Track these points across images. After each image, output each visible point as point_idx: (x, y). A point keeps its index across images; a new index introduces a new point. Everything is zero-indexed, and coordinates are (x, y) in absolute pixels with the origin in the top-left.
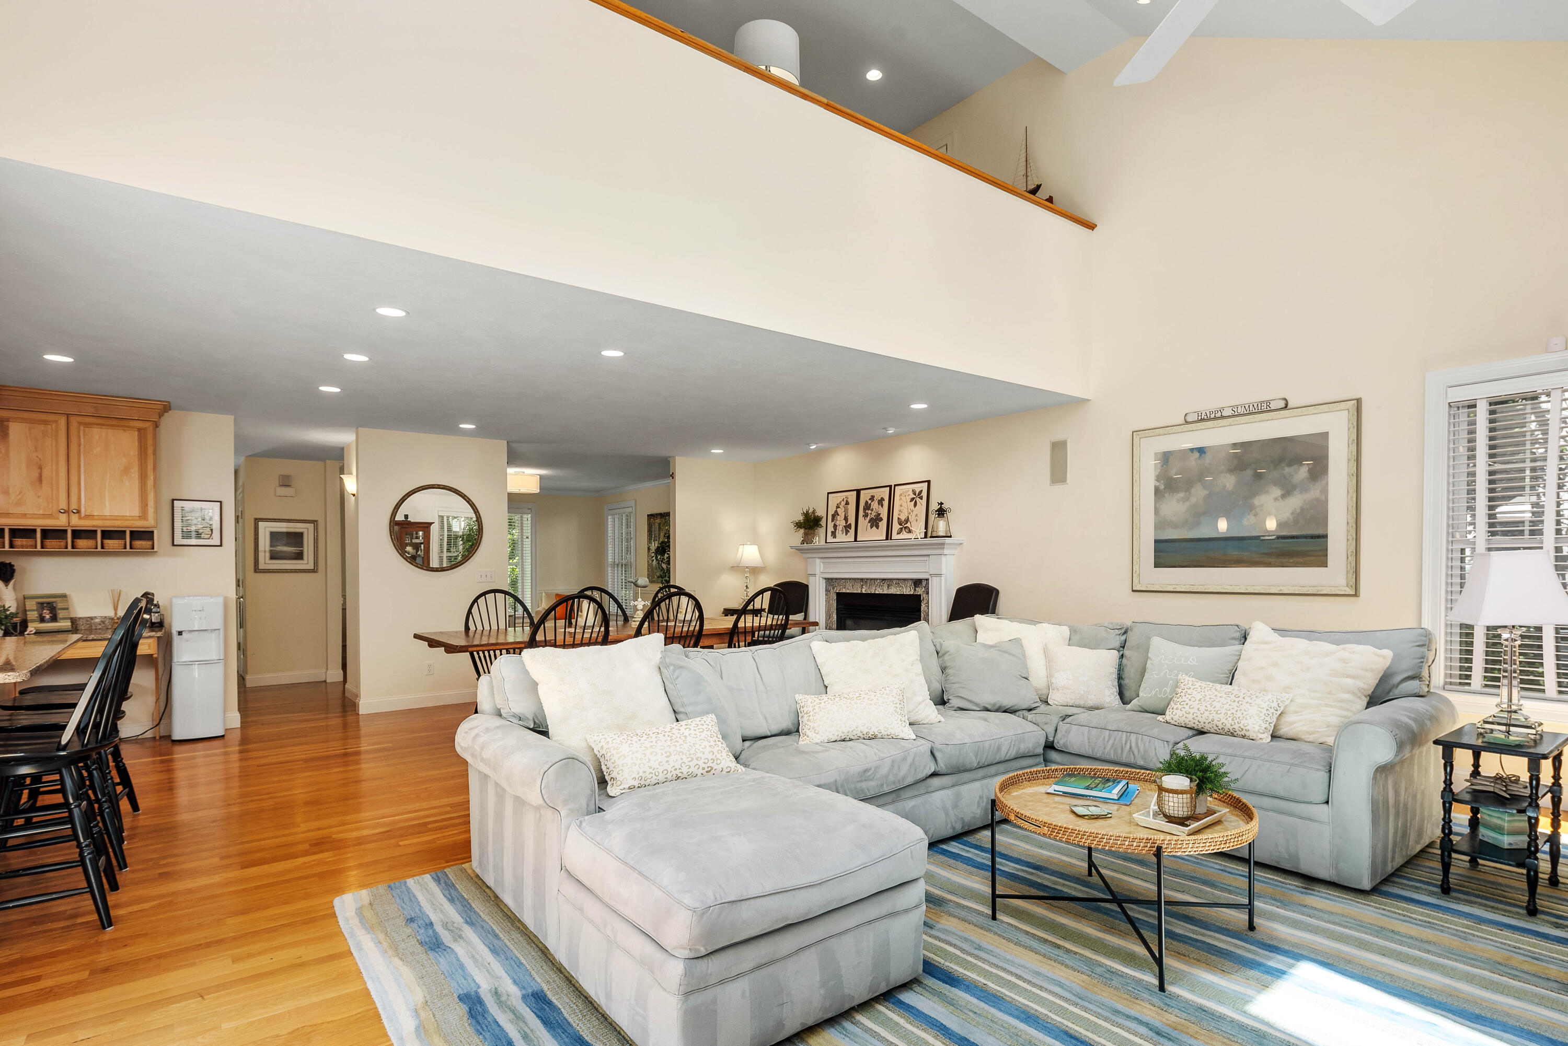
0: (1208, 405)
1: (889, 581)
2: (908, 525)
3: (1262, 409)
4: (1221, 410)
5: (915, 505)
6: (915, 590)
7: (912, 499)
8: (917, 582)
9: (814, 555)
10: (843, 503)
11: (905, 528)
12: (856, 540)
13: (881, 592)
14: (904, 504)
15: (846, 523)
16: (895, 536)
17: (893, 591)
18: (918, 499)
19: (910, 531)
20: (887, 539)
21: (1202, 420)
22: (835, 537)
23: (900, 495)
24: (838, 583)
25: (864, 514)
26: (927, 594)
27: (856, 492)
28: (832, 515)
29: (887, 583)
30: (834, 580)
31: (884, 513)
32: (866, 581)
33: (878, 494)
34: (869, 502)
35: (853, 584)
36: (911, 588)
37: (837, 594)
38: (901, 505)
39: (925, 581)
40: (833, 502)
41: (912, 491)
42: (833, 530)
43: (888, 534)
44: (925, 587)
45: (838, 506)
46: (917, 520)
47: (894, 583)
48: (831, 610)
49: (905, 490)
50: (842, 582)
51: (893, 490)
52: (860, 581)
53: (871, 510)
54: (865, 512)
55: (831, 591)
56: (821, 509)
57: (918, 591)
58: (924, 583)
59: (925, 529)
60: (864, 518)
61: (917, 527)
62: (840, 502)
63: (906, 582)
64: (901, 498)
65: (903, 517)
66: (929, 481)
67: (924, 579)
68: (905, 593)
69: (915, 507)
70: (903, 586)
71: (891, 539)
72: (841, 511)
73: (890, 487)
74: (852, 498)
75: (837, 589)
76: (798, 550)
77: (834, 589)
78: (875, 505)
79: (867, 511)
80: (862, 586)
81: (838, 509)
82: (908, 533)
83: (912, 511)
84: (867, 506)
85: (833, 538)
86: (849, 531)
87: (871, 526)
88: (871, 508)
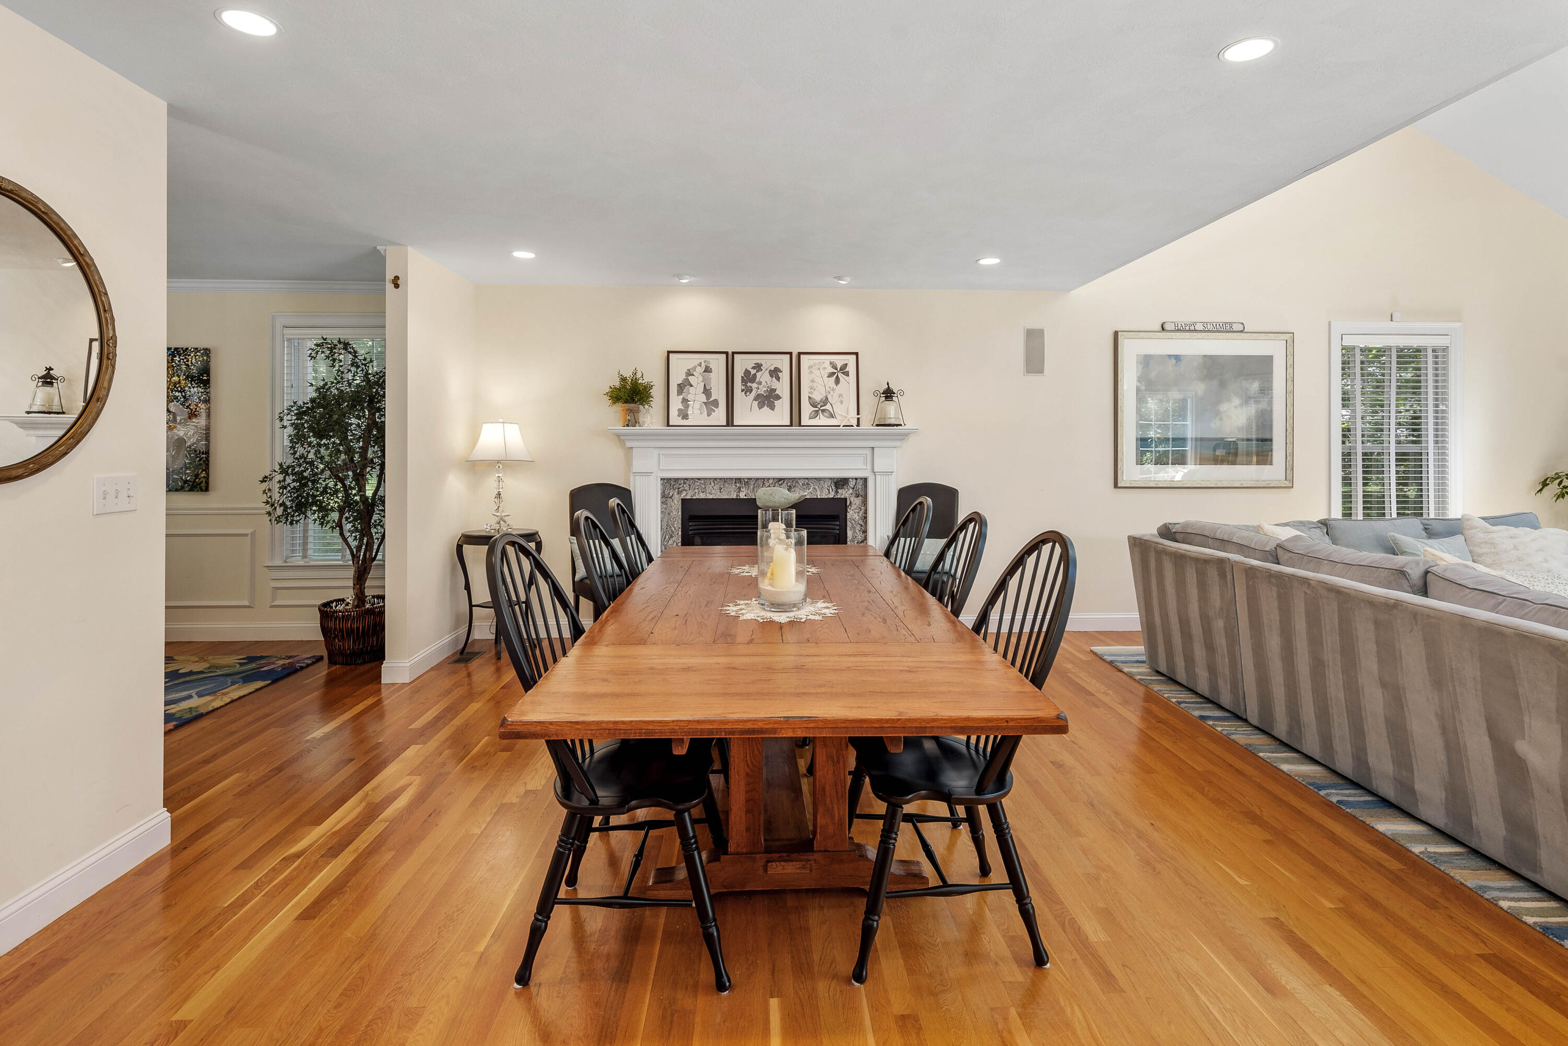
0: (1184, 318)
2: (828, 407)
3: (1225, 329)
4: (1194, 324)
5: (837, 381)
6: (837, 492)
7: (831, 375)
8: (841, 483)
9: (649, 444)
10: (700, 370)
11: (823, 411)
12: (730, 422)
14: (819, 380)
15: (708, 399)
16: (805, 420)
18: (840, 375)
19: (832, 416)
20: (791, 425)
21: (1179, 330)
22: (685, 416)
23: (810, 367)
24: (690, 485)
25: (744, 387)
26: (858, 497)
27: (724, 356)
28: (679, 385)
29: (787, 484)
30: (676, 480)
31: (783, 388)
32: (747, 482)
33: (769, 362)
34: (753, 372)
35: (722, 486)
36: (831, 490)
37: (684, 501)
38: (813, 381)
39: (855, 481)
40: (679, 366)
41: (831, 363)
42: (682, 408)
43: (795, 418)
44: (853, 488)
45: (689, 373)
46: (842, 402)
47: (801, 484)
48: (675, 526)
49: (817, 362)
50: (698, 484)
51: (796, 359)
52: (735, 483)
53: (757, 383)
54: (745, 385)
55: (671, 497)
56: (652, 376)
57: (843, 493)
58: (852, 483)
59: (858, 414)
60: (745, 393)
61: (844, 411)
62: (695, 368)
63: (822, 482)
64: (811, 372)
65: (818, 397)
66: (857, 354)
67: (852, 479)
68: (819, 497)
69: (839, 386)
70: (817, 487)
71: (800, 425)
72: (697, 381)
73: (791, 354)
74: (718, 363)
75: (684, 494)
76: (618, 436)
77: (678, 493)
78: (764, 377)
79: (749, 384)
80: (739, 488)
81: (690, 378)
82: (829, 418)
83: (833, 390)
84: (749, 378)
85: (683, 418)
86: (714, 411)
87: (760, 406)
88: (757, 380)
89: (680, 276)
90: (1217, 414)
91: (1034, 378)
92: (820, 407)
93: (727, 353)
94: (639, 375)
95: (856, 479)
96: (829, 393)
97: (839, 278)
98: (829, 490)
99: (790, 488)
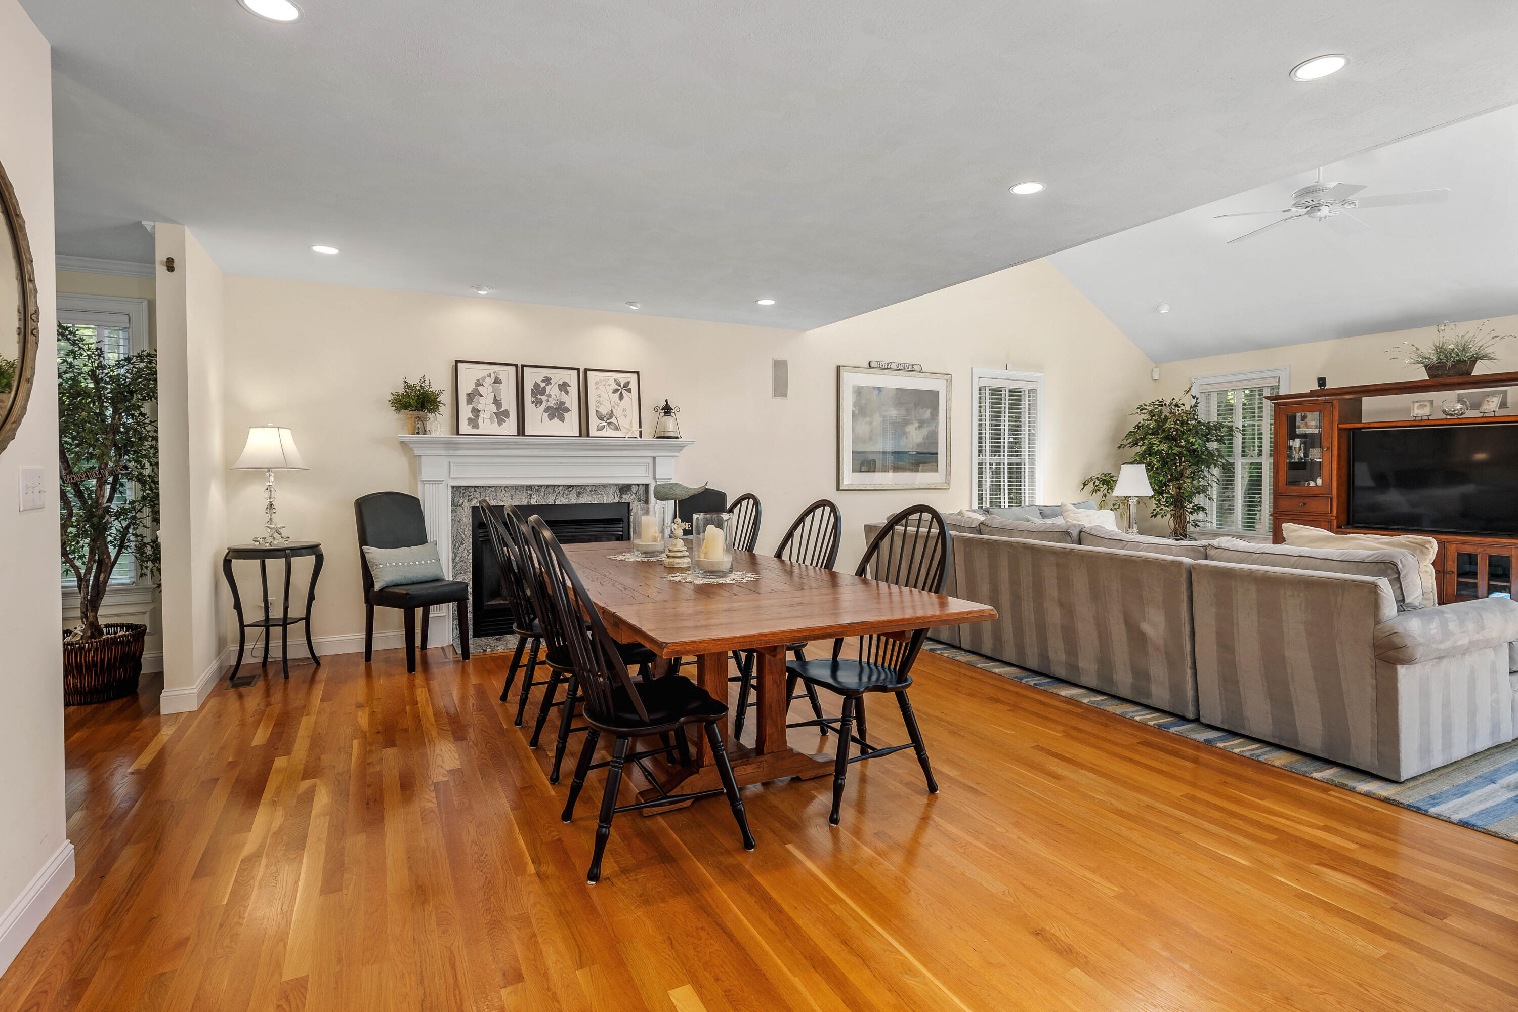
0: (884, 358)
1: (581, 489)
2: (613, 420)
3: (910, 369)
4: (890, 364)
5: (621, 397)
6: (621, 498)
7: (616, 391)
8: (625, 489)
9: (435, 452)
10: (490, 381)
11: (609, 423)
12: (521, 431)
14: (604, 395)
15: (498, 410)
16: (593, 432)
17: (584, 500)
18: (623, 391)
19: (617, 428)
20: (580, 436)
21: (880, 368)
22: (476, 426)
23: (597, 383)
24: (480, 493)
25: (534, 399)
26: (640, 501)
27: (514, 368)
28: (468, 395)
29: (576, 490)
30: (467, 488)
31: (572, 401)
32: (538, 489)
33: (558, 377)
34: (543, 385)
35: (513, 494)
36: (616, 496)
37: (474, 509)
38: (599, 396)
39: (637, 487)
40: (468, 377)
41: (615, 380)
42: (472, 417)
43: (584, 430)
44: (636, 494)
45: (479, 384)
46: (626, 416)
47: (589, 490)
48: (466, 533)
49: (603, 378)
50: (489, 492)
51: (583, 375)
52: (527, 490)
53: (547, 396)
54: (536, 398)
55: (461, 505)
56: (439, 383)
57: (627, 498)
58: (634, 489)
59: (640, 427)
60: (536, 405)
61: (628, 423)
62: (484, 379)
63: (608, 489)
64: (597, 388)
65: (604, 411)
66: (638, 373)
67: (635, 485)
68: (605, 502)
69: (623, 401)
70: (603, 493)
72: (486, 391)
73: (578, 370)
74: (508, 376)
75: (474, 502)
76: (403, 443)
77: (468, 501)
78: (553, 390)
79: (539, 397)
80: (531, 495)
81: (480, 388)
82: (614, 430)
83: (618, 405)
84: (538, 391)
85: (473, 427)
86: (505, 421)
87: (551, 418)
88: (547, 393)
89: (479, 288)
90: (904, 433)
91: (779, 401)
92: (607, 418)
93: (516, 366)
94: (427, 383)
95: (638, 485)
96: (614, 407)
97: (631, 304)
98: (614, 496)
99: (578, 495)
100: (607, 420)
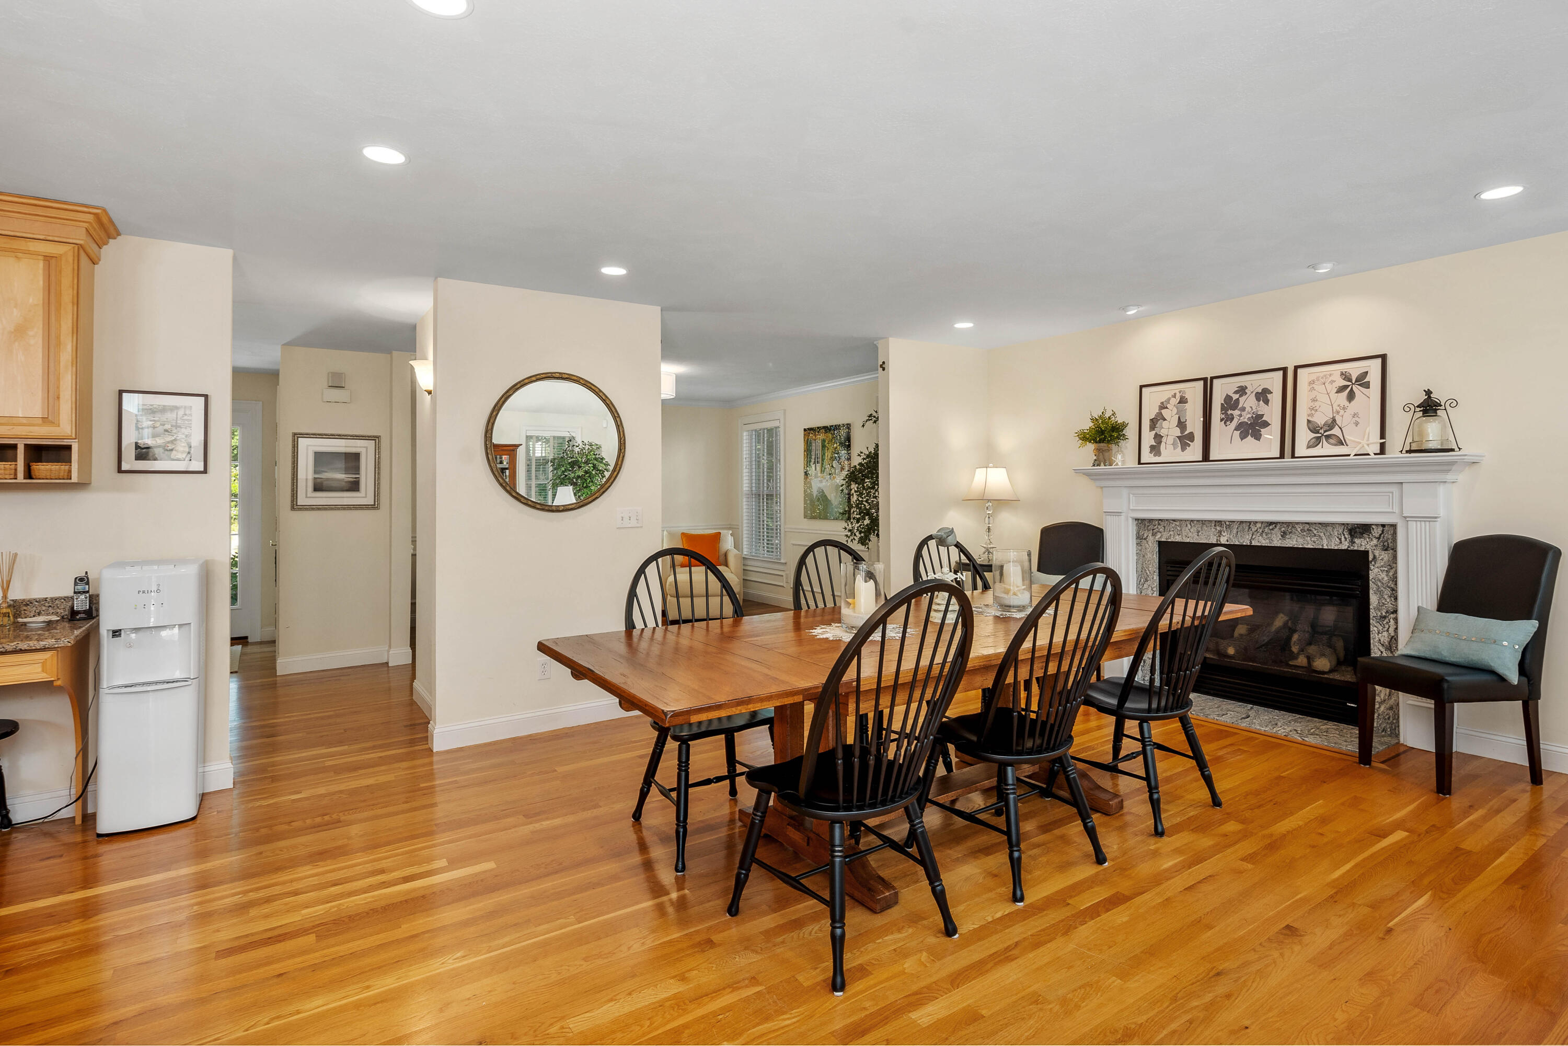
1: (1288, 527)
2: (1336, 431)
5: (1351, 397)
6: (1353, 542)
7: (1341, 389)
8: (1357, 530)
9: (1118, 483)
10: (1174, 401)
11: (1328, 437)
12: (1206, 457)
13: (1265, 543)
14: (1323, 398)
15: (1182, 431)
16: (1301, 450)
17: (1293, 542)
18: (1356, 388)
19: (1341, 443)
20: (1282, 456)
22: (1157, 453)
23: (1312, 383)
24: (1164, 527)
25: (1223, 416)
26: (1386, 550)
27: (1202, 382)
28: (1152, 420)
29: (1280, 529)
30: (1151, 521)
31: (1272, 413)
32: (1229, 525)
33: (1255, 383)
34: (1235, 397)
35: (1200, 529)
36: (1343, 539)
37: (1161, 544)
38: (1314, 400)
39: (1380, 529)
40: (1152, 400)
41: (1342, 374)
42: (1155, 444)
43: (1287, 447)
44: (1379, 538)
45: (1163, 407)
46: (1357, 424)
47: (1299, 530)
48: (1150, 569)
49: (1322, 375)
50: (1173, 525)
51: (1291, 376)
52: (1215, 526)
53: (1240, 410)
54: (1226, 414)
55: (1145, 539)
56: (1126, 414)
57: (1361, 544)
58: (1376, 532)
59: (1383, 436)
60: (1225, 423)
61: (1361, 434)
62: (1168, 400)
63: (1329, 529)
64: (1313, 389)
65: (1322, 420)
66: (1383, 357)
67: (1377, 525)
68: (1325, 547)
69: (1353, 403)
70: (1322, 535)
71: (1293, 456)
72: (1171, 415)
73: (1285, 370)
74: (1195, 392)
75: (1159, 535)
76: (1089, 475)
77: (1153, 535)
78: (1249, 403)
79: (1230, 412)
80: (1220, 532)
81: (1163, 411)
82: (1336, 445)
83: (1344, 408)
84: (1229, 404)
85: (1155, 455)
86: (1189, 445)
87: (1243, 437)
88: (1240, 406)
93: (1205, 379)
95: (1383, 526)
96: (1338, 412)
98: (1340, 539)
99: (1284, 535)
100: (1325, 432)
